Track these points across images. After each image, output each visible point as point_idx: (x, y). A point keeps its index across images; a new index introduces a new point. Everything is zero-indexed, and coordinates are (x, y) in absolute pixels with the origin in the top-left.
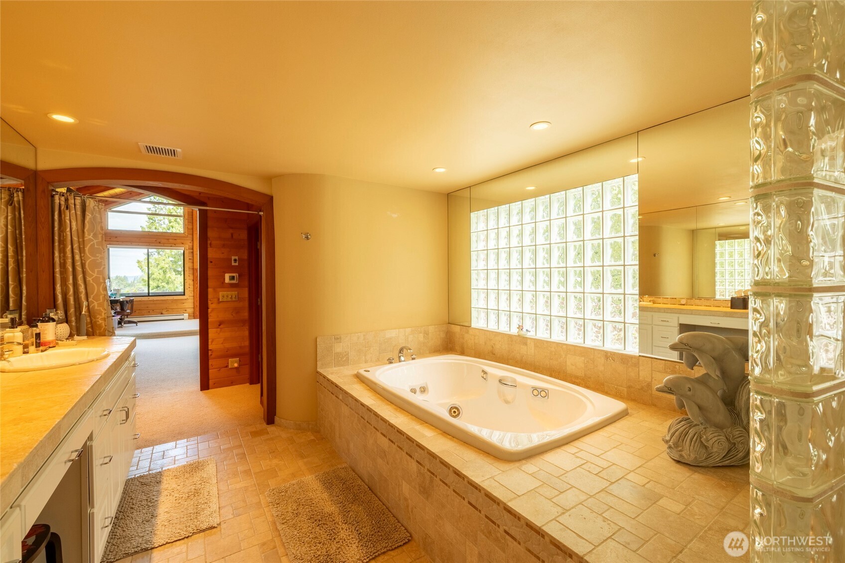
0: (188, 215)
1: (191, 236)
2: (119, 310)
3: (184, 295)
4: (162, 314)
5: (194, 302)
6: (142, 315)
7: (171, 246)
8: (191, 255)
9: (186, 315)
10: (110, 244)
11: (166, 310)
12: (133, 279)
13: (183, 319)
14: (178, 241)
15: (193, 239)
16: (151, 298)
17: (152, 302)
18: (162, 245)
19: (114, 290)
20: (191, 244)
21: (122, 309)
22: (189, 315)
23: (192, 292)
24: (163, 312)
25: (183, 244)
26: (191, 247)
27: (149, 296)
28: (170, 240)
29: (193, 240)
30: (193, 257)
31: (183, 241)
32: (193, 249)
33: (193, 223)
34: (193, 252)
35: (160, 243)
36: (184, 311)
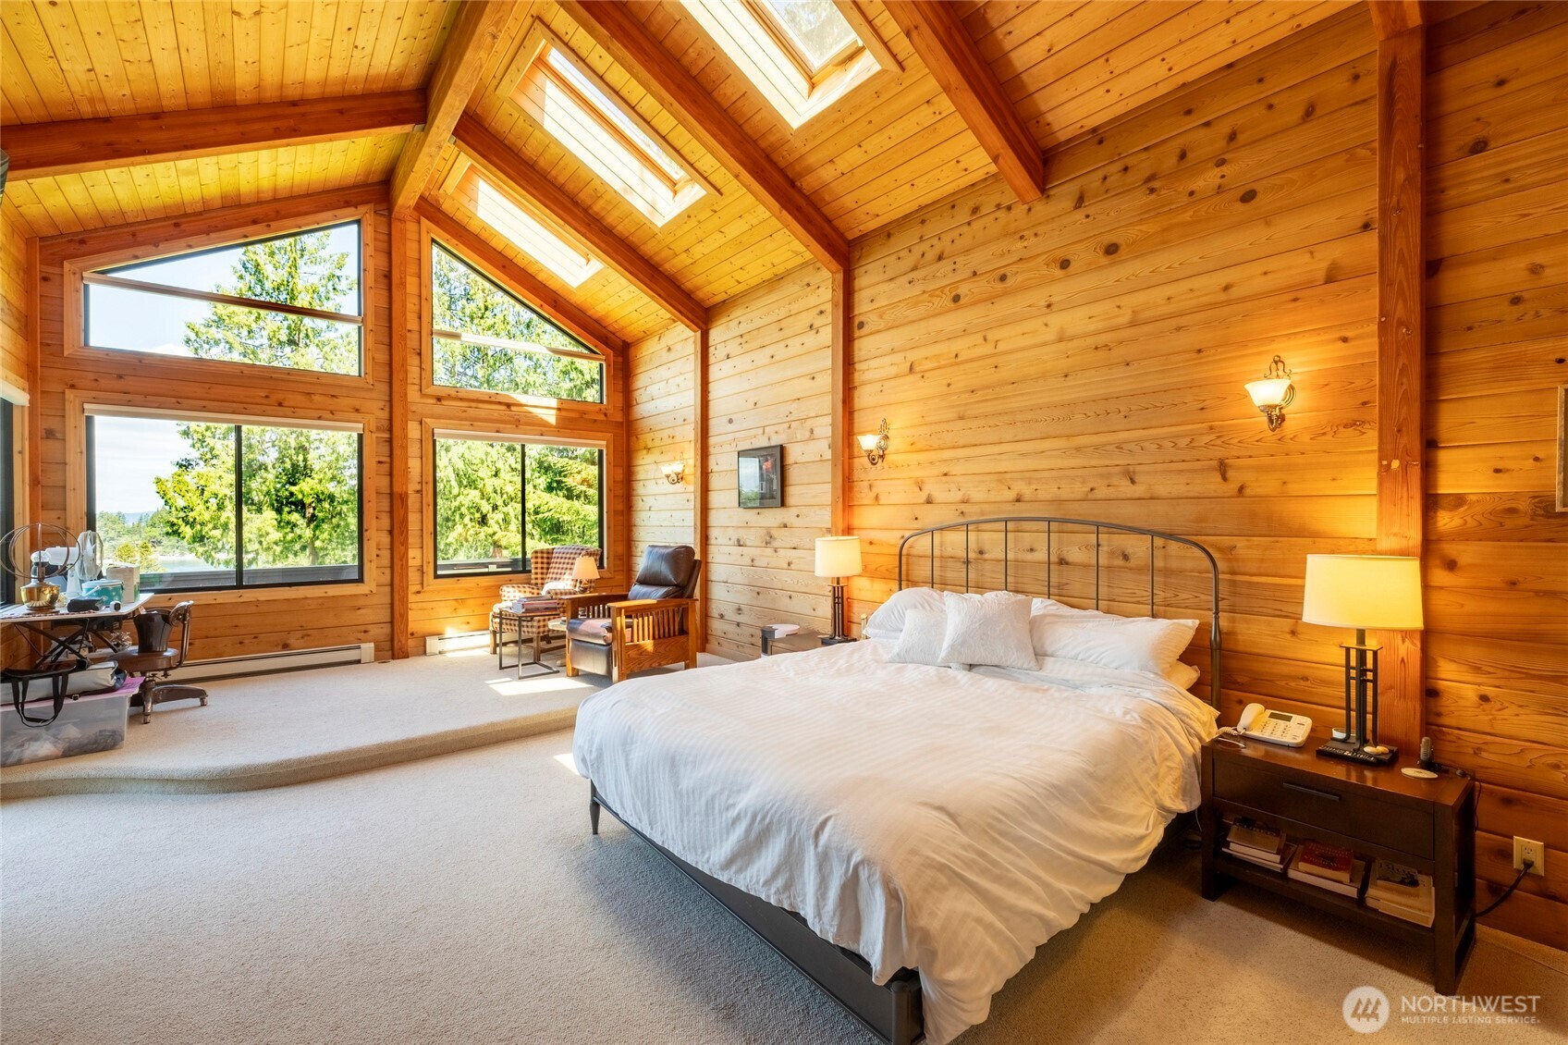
0: (377, 316)
1: (385, 388)
2: (132, 649)
3: (361, 580)
4: (286, 646)
5: (392, 604)
6: (217, 655)
7: (319, 418)
8: (385, 449)
9: (368, 649)
10: (95, 401)
11: (299, 634)
12: (138, 518)
13: (359, 662)
14: (344, 402)
15: (391, 395)
16: (249, 595)
17: (253, 609)
18: (288, 411)
19: (115, 571)
20: (385, 415)
21: (146, 647)
22: (377, 649)
23: (388, 571)
24: (292, 641)
25: (357, 411)
26: (386, 423)
27: (240, 586)
28: (317, 398)
29: (391, 401)
30: (391, 455)
31: (357, 403)
32: (390, 430)
33: (390, 345)
34: (390, 441)
35: (280, 405)
36: (361, 636)
